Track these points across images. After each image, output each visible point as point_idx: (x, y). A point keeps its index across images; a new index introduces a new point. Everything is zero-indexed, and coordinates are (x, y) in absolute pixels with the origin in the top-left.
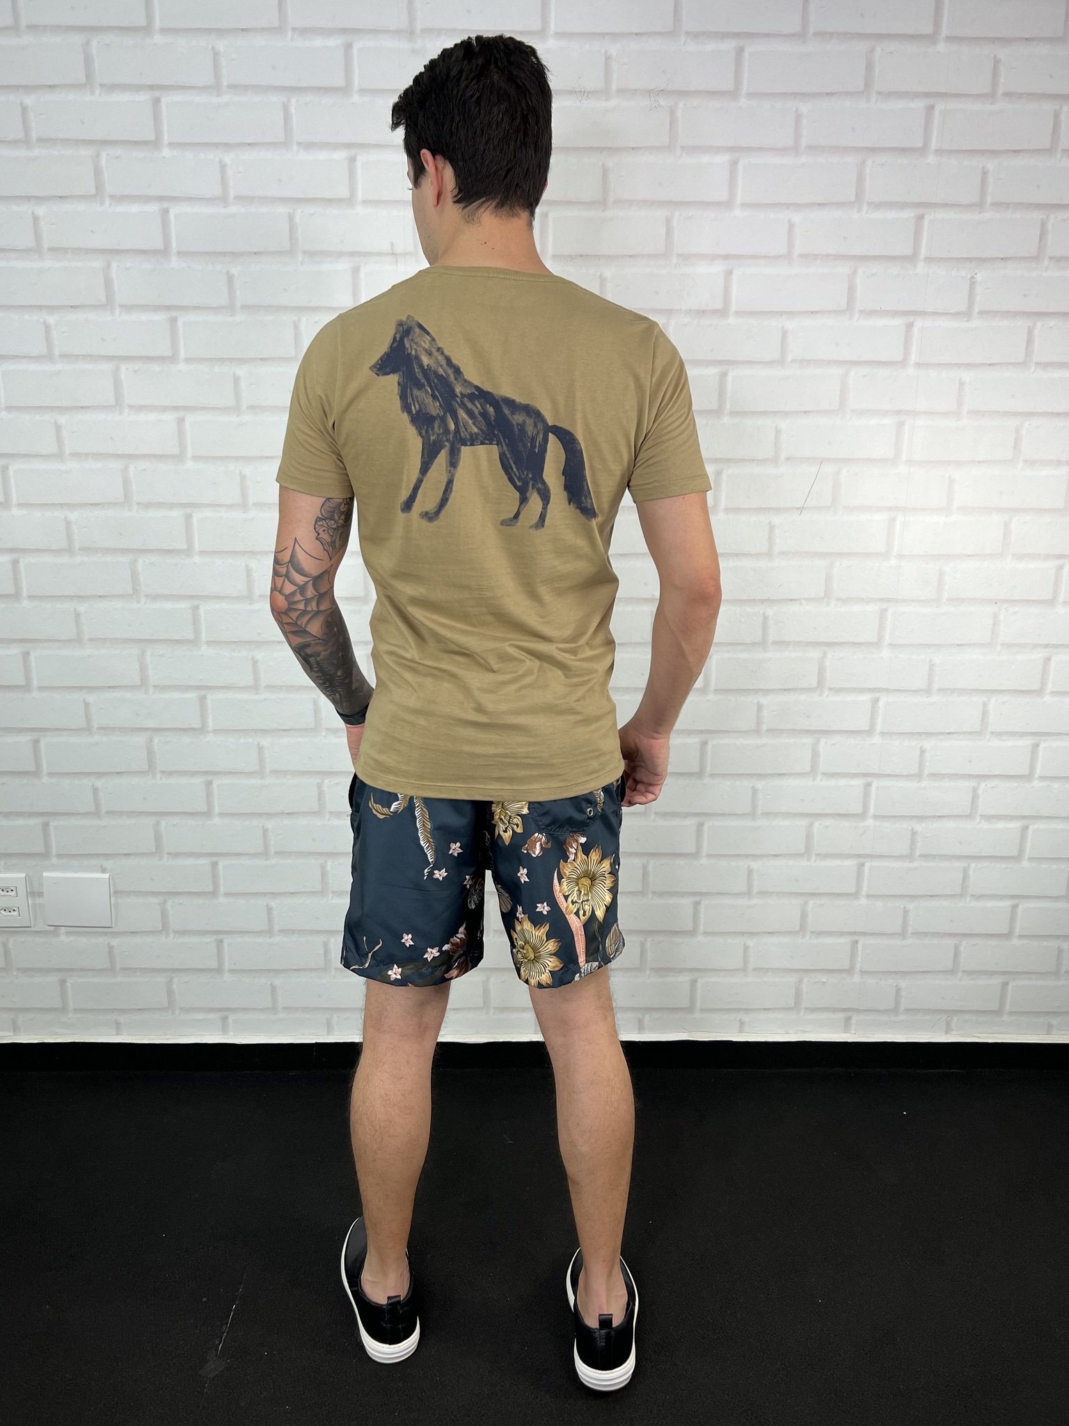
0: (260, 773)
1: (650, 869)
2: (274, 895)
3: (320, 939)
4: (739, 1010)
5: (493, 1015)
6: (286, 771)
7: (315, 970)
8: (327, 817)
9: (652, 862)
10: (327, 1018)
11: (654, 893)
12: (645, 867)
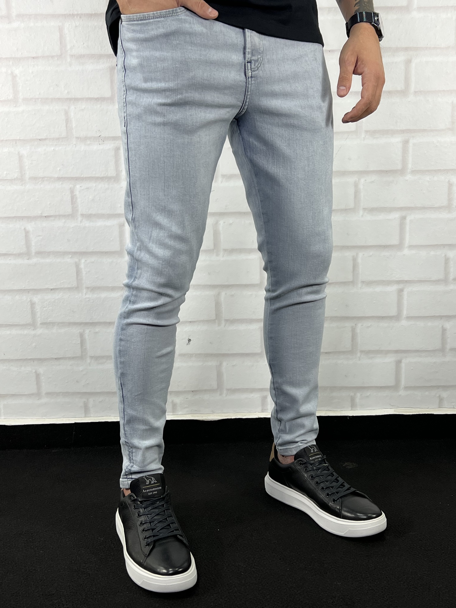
0: (21, 179)
1: (359, 260)
2: (36, 291)
3: (76, 330)
4: (438, 387)
5: (226, 396)
6: (45, 177)
7: (73, 358)
8: (80, 219)
9: (361, 255)
10: (84, 402)
11: (363, 282)
12: (355, 260)
